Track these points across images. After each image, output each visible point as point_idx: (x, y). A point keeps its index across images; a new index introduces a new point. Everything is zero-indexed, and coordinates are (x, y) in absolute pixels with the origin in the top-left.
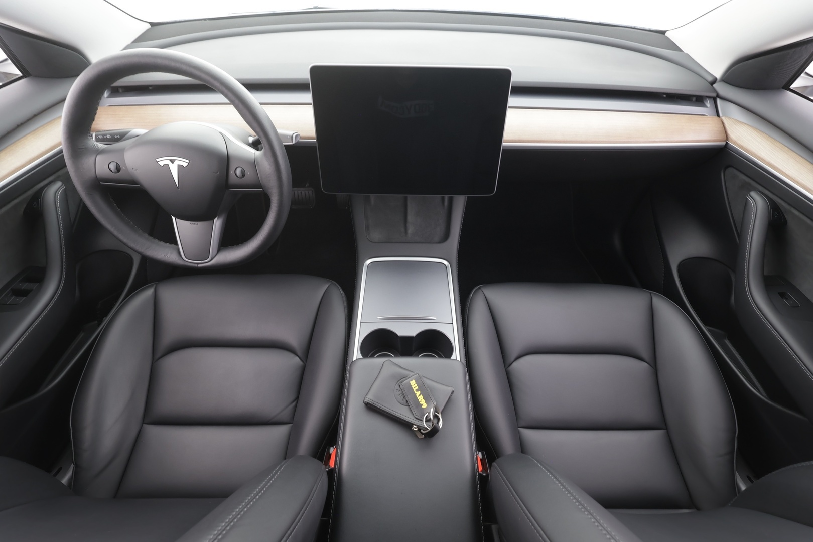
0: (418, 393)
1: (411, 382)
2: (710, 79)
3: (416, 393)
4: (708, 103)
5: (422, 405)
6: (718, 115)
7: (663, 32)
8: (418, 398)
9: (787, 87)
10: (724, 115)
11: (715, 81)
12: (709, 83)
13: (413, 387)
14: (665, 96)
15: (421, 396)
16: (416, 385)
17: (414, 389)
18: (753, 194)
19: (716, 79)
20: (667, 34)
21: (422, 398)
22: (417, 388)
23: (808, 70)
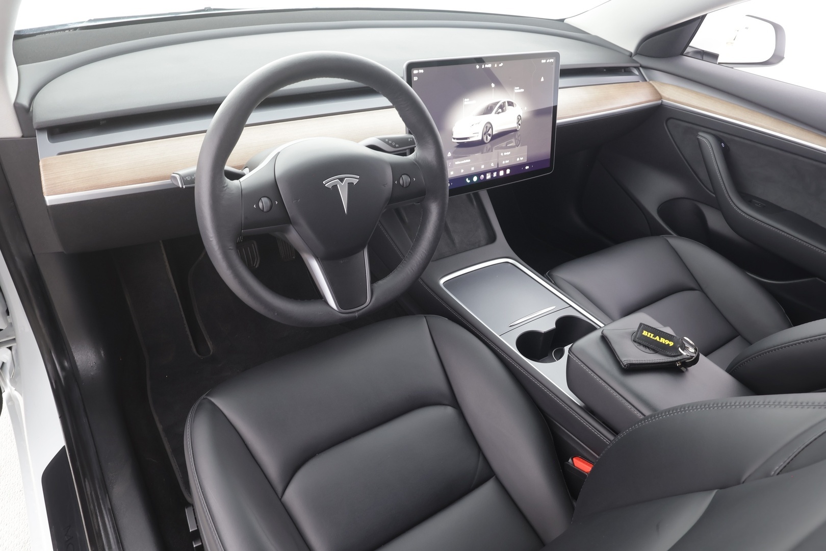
0: (657, 338)
1: (643, 334)
2: (628, 54)
3: (655, 339)
4: (636, 72)
5: (669, 344)
6: (646, 81)
7: (562, 20)
8: (661, 341)
9: (682, 54)
10: (651, 79)
11: (631, 55)
12: (629, 56)
13: (649, 336)
14: (605, 70)
15: (662, 339)
16: (649, 334)
17: (651, 337)
18: (700, 134)
19: (631, 53)
20: (565, 21)
21: (664, 340)
22: (652, 335)
23: (690, 45)
